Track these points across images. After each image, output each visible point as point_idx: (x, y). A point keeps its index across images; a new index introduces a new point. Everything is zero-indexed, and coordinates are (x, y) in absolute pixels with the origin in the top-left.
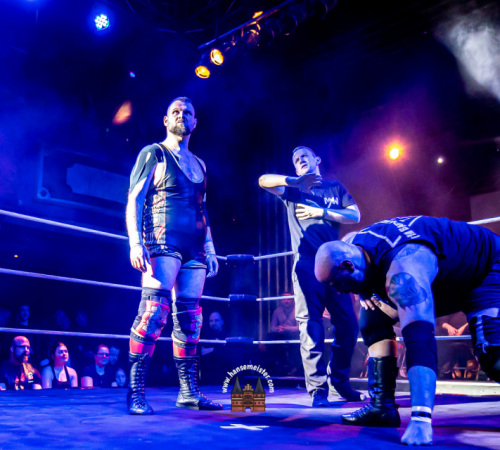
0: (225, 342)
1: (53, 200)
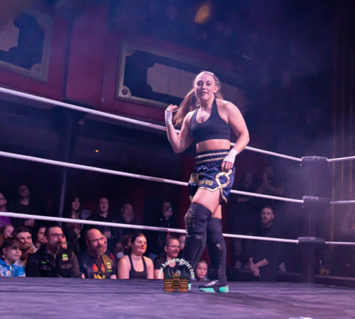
0: (297, 241)
1: (134, 98)
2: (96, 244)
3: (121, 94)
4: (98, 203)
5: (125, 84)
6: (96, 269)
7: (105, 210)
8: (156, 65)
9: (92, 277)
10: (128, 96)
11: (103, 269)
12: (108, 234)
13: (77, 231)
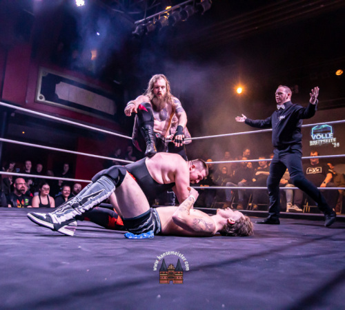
1: (47, 101)
2: (20, 186)
3: (38, 99)
4: (25, 164)
5: (41, 93)
6: (19, 202)
7: (29, 168)
8: (61, 83)
9: (16, 207)
10: (43, 100)
11: (23, 203)
12: (30, 182)
13: (11, 180)
